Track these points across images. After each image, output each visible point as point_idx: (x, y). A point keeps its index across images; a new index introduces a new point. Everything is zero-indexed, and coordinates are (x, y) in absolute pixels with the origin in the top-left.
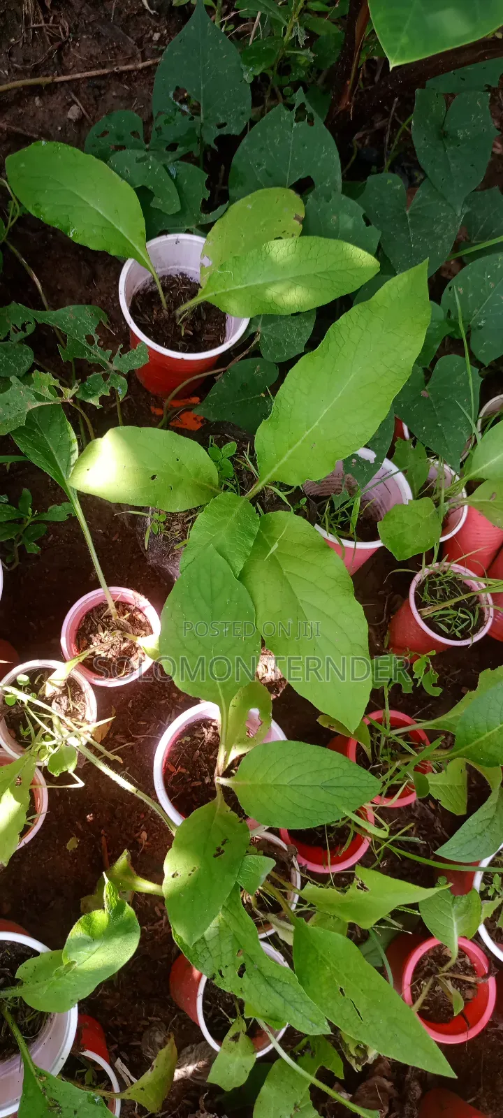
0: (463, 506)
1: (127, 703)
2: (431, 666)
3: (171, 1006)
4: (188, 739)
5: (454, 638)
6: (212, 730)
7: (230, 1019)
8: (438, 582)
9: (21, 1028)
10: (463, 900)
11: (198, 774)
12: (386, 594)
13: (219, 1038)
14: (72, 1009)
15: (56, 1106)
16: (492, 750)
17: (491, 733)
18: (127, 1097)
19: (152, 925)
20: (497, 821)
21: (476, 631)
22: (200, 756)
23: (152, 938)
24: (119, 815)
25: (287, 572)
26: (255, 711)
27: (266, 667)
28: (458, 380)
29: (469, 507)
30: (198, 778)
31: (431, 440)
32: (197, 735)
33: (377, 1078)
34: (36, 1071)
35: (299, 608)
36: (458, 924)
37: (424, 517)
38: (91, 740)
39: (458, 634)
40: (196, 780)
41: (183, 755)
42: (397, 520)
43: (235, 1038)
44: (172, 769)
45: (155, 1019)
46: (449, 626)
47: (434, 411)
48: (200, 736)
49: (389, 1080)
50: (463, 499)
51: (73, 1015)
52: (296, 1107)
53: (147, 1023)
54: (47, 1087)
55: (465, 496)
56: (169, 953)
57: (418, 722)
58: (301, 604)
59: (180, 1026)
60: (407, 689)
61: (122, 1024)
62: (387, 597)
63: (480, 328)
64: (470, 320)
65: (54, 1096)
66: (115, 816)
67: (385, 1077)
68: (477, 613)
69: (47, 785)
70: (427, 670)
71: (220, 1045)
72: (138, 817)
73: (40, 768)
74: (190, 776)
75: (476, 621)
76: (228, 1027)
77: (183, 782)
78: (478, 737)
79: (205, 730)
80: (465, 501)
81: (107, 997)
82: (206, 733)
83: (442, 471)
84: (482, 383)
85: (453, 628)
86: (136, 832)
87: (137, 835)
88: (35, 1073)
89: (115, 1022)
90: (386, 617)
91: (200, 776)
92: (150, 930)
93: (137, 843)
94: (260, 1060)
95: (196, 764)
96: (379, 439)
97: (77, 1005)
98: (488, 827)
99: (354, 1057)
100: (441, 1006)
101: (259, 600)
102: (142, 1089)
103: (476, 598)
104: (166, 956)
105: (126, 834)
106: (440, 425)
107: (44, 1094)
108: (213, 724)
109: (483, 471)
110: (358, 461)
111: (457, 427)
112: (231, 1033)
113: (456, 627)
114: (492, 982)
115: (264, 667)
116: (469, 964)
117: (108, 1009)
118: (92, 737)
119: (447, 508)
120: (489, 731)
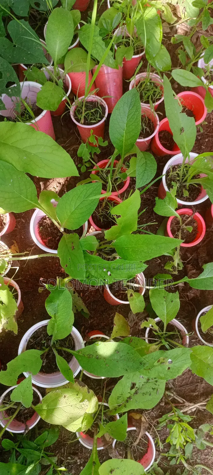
0: (66, 76)
1: (21, 237)
2: (97, 136)
3: (114, 307)
4: (42, 227)
5: (99, 121)
6: (48, 219)
7: (125, 292)
8: (80, 109)
9: (68, 348)
10: (167, 198)
11: (55, 235)
12: (73, 130)
13: (127, 300)
14: (73, 329)
15: (90, 355)
16: (129, 142)
17: (124, 137)
18: (113, 337)
19: (88, 291)
20: (148, 162)
21: (104, 113)
22: (51, 229)
23: (91, 295)
24: (49, 271)
25: (11, 144)
26: (53, 200)
27: (54, 188)
28: (21, 30)
29: (68, 74)
30: (56, 236)
31: (30, 61)
32: (44, 224)
33: (190, 272)
34: (77, 352)
35: (25, 151)
36: (171, 207)
37: (51, 89)
38: (12, 254)
39: (100, 119)
40: (56, 237)
41: (45, 234)
42: (43, 98)
43: (131, 295)
44: (45, 240)
45: (112, 315)
46: (95, 119)
47: (23, 49)
48: (45, 224)
49: (193, 270)
50: (64, 73)
51: (74, 329)
52: (164, 297)
53: (111, 318)
54: (83, 353)
55: (63, 71)
56: (100, 294)
57: (110, 159)
58: (24, 150)
59: (121, 310)
60: (98, 151)
61: (104, 325)
62: (74, 131)
63: (13, 4)
64: (8, 4)
65: (87, 353)
66: (49, 272)
67: (192, 270)
68: (100, 107)
69: (11, 278)
70: (97, 139)
71: (128, 301)
72: (56, 266)
73: (5, 276)
74: (53, 237)
75: (101, 110)
76: (126, 295)
77: (52, 241)
78: (123, 142)
79: (45, 221)
80: (65, 73)
81: (93, 322)
82: (47, 221)
83: (48, 70)
84: (29, 23)
85: (96, 119)
86: (59, 271)
87: (60, 271)
88: (77, 353)
89: (101, 326)
90: (79, 137)
91: (57, 235)
92: (89, 293)
93: (63, 273)
94: (144, 295)
95: (52, 233)
96: (11, 75)
97: (73, 327)
98: (146, 166)
99: (173, 271)
100: (190, 236)
101: (10, 160)
102: (116, 332)
103: (96, 103)
104: (100, 296)
105: (56, 274)
106: (29, 53)
107: (85, 356)
108: (47, 217)
109: (57, 56)
110: (11, 90)
111: (35, 48)
112: (129, 295)
113: (97, 118)
114: (197, 214)
115: (53, 188)
116: (188, 216)
117: (96, 324)
118: (12, 253)
119: (62, 81)
120: (123, 137)
